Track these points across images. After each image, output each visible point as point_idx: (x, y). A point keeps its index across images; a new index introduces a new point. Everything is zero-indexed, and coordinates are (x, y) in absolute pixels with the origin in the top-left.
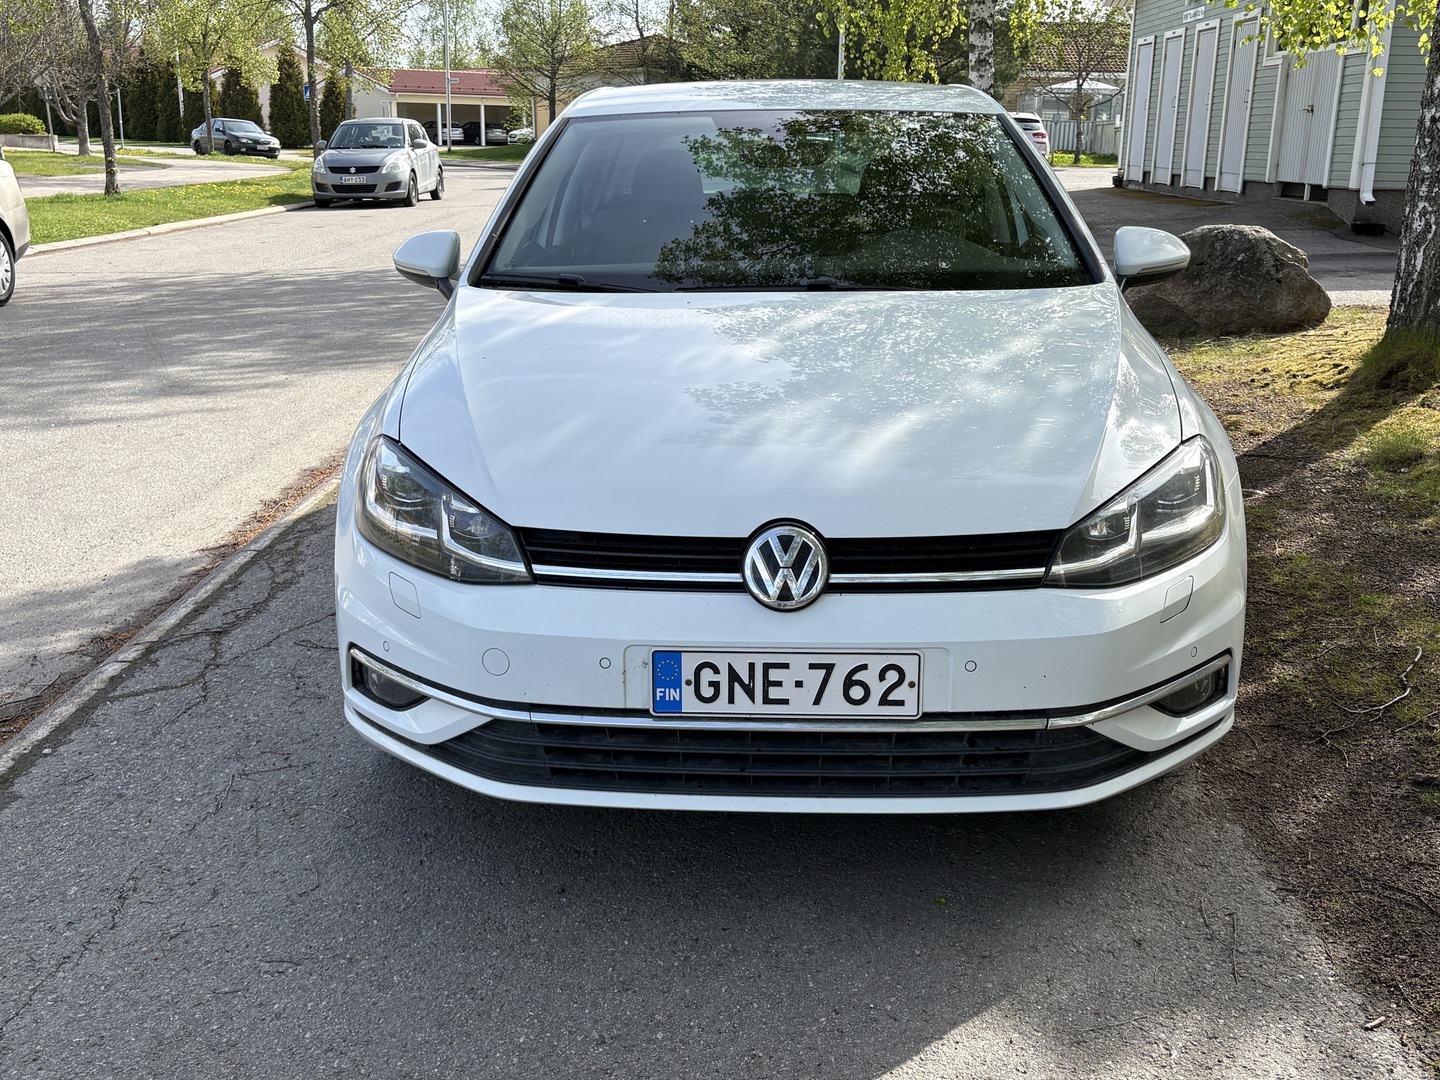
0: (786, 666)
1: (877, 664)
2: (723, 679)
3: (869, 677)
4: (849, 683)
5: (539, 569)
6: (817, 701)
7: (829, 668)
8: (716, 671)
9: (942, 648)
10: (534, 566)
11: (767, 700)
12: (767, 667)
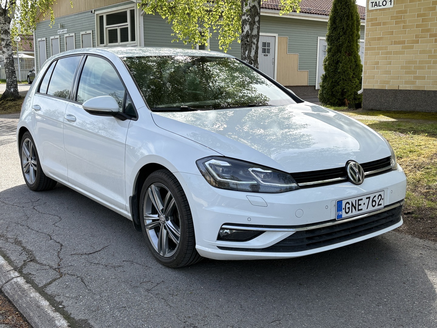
0: (362, 199)
1: (377, 195)
2: (350, 206)
3: (376, 199)
4: (373, 201)
5: (300, 184)
6: (367, 208)
7: (369, 198)
8: (349, 204)
9: (387, 188)
10: (298, 184)
11: (359, 210)
12: (359, 200)
